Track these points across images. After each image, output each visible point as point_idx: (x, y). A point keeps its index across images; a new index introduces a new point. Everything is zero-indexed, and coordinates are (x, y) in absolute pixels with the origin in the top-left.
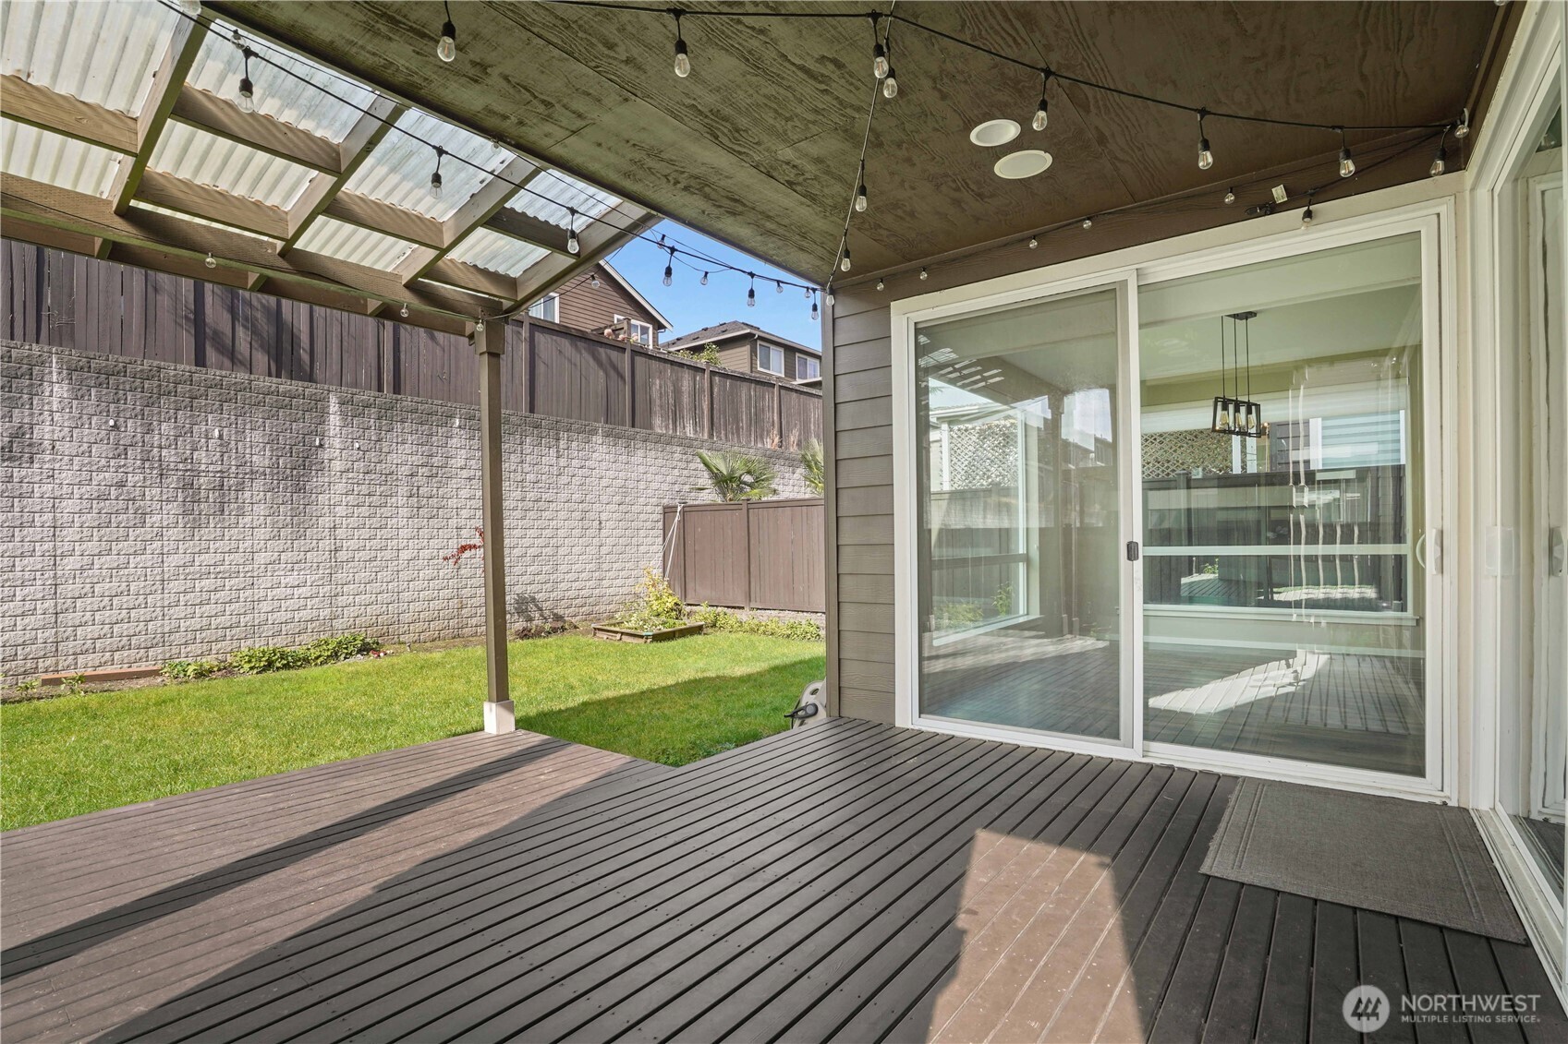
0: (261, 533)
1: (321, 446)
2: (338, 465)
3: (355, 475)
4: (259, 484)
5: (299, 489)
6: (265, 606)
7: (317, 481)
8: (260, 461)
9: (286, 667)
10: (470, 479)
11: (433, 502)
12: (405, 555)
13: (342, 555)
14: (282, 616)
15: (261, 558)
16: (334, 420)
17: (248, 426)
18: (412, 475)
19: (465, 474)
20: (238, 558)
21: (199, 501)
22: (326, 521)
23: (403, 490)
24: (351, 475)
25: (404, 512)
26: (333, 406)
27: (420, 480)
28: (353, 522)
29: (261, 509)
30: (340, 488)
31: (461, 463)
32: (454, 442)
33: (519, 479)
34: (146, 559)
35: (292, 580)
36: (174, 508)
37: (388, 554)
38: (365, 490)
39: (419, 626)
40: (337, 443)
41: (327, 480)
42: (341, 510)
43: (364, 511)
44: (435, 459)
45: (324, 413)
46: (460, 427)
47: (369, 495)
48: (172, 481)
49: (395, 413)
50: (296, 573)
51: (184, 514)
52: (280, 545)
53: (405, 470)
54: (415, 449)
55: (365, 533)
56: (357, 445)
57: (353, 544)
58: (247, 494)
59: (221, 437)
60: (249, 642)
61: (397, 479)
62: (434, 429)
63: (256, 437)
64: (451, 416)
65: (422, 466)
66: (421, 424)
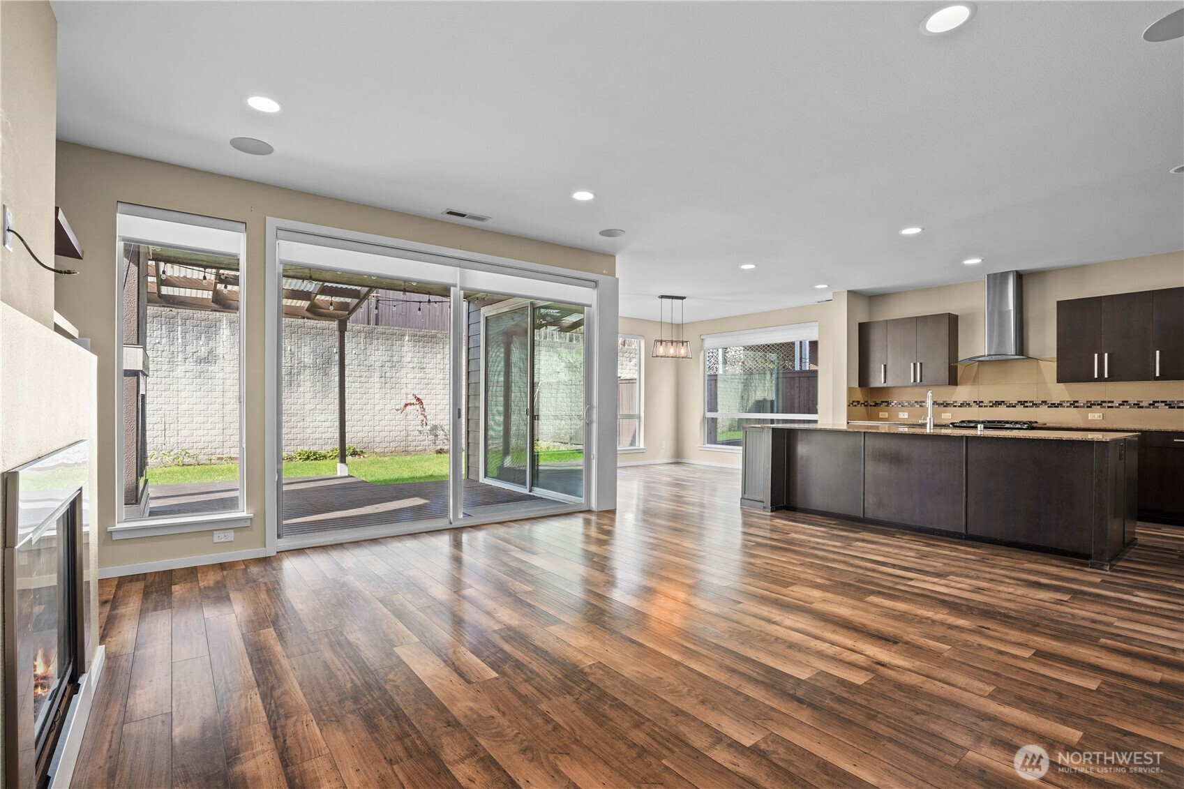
0: (308, 395)
3: (353, 367)
4: (307, 372)
5: (326, 374)
6: (309, 431)
7: (334, 370)
8: (308, 360)
9: (316, 459)
10: (413, 368)
11: (393, 380)
12: (377, 407)
14: (317, 436)
15: (308, 407)
17: (303, 344)
18: (382, 366)
19: (411, 365)
20: (297, 407)
23: (377, 374)
24: (351, 367)
25: (378, 385)
27: (386, 369)
28: (351, 390)
29: (308, 384)
31: (409, 359)
32: (405, 349)
33: (442, 367)
35: (322, 418)
37: (369, 407)
38: (358, 374)
39: (384, 445)
43: (357, 385)
44: (394, 358)
46: (408, 341)
47: (360, 377)
49: (374, 335)
50: (323, 415)
52: (316, 401)
53: (379, 364)
54: (384, 353)
55: (357, 396)
56: (354, 352)
58: (302, 377)
59: (290, 350)
60: (302, 447)
61: (374, 369)
62: (394, 342)
63: (306, 349)
64: (403, 335)
65: (387, 361)
66: (387, 340)
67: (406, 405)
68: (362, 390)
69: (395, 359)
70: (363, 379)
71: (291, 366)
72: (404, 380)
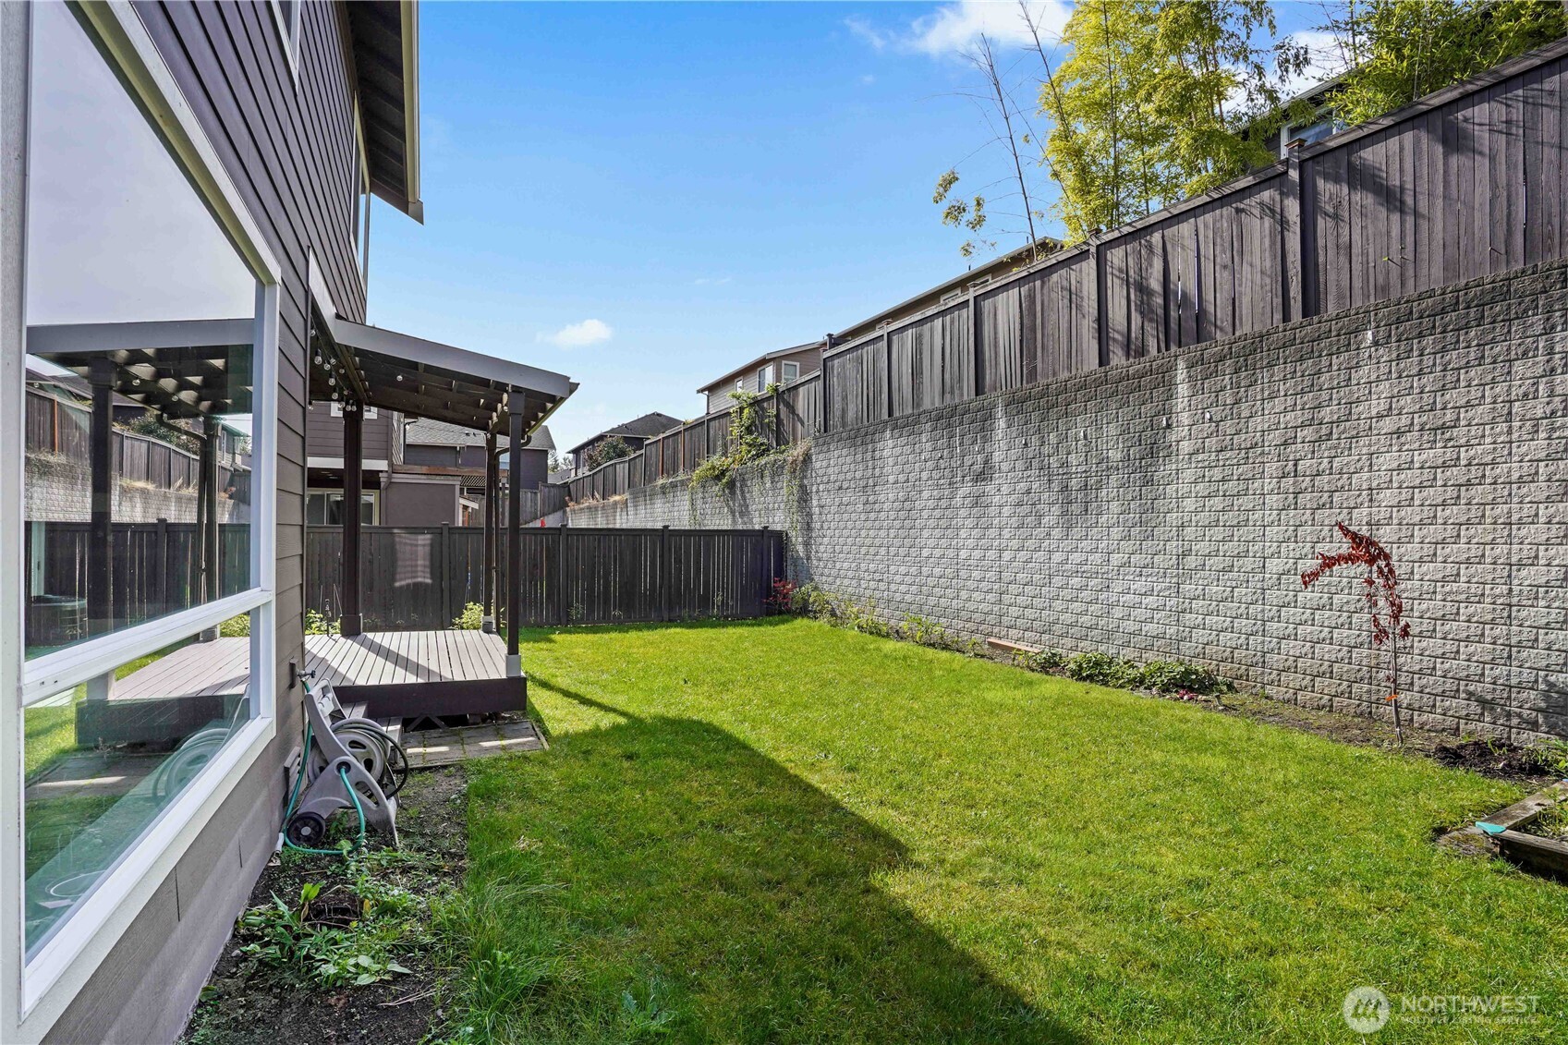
0: (1116, 533)
1: (1169, 426)
2: (1186, 447)
3: (1206, 456)
4: (1114, 481)
5: (1148, 482)
6: (1118, 613)
7: (1164, 470)
8: (1114, 455)
10: (1399, 433)
11: (1323, 481)
12: (1274, 565)
13: (1191, 561)
14: (1130, 626)
16: (1183, 389)
17: (1105, 421)
18: (1285, 444)
19: (1388, 425)
20: (1097, 558)
21: (1071, 502)
22: (1173, 518)
23: (1272, 468)
24: (1200, 457)
25: (1273, 501)
26: (1181, 374)
27: (1299, 449)
28: (1204, 518)
29: (1114, 506)
30: (1188, 475)
31: (1377, 406)
32: (1365, 373)
34: (1040, 556)
35: (1139, 586)
36: (1056, 509)
37: (1248, 563)
38: (1217, 473)
39: (1294, 680)
40: (1185, 418)
41: (1174, 467)
42: (1189, 504)
43: (1217, 502)
45: (1170, 386)
46: (1376, 343)
47: (1223, 480)
48: (1056, 486)
49: (1259, 356)
50: (1144, 579)
51: (1062, 515)
52: (1128, 546)
53: (1275, 438)
54: (1290, 401)
55: (1218, 533)
56: (1208, 416)
57: (1203, 547)
58: (1104, 492)
59: (1085, 437)
60: (1102, 648)
61: (1263, 453)
62: (1325, 361)
63: (1113, 430)
64: (1357, 331)
65: (1302, 426)
66: (1301, 359)
67: (1329, 562)
68: (1231, 517)
69: (1326, 414)
70: (1231, 486)
71: (1085, 471)
72: (1361, 479)
